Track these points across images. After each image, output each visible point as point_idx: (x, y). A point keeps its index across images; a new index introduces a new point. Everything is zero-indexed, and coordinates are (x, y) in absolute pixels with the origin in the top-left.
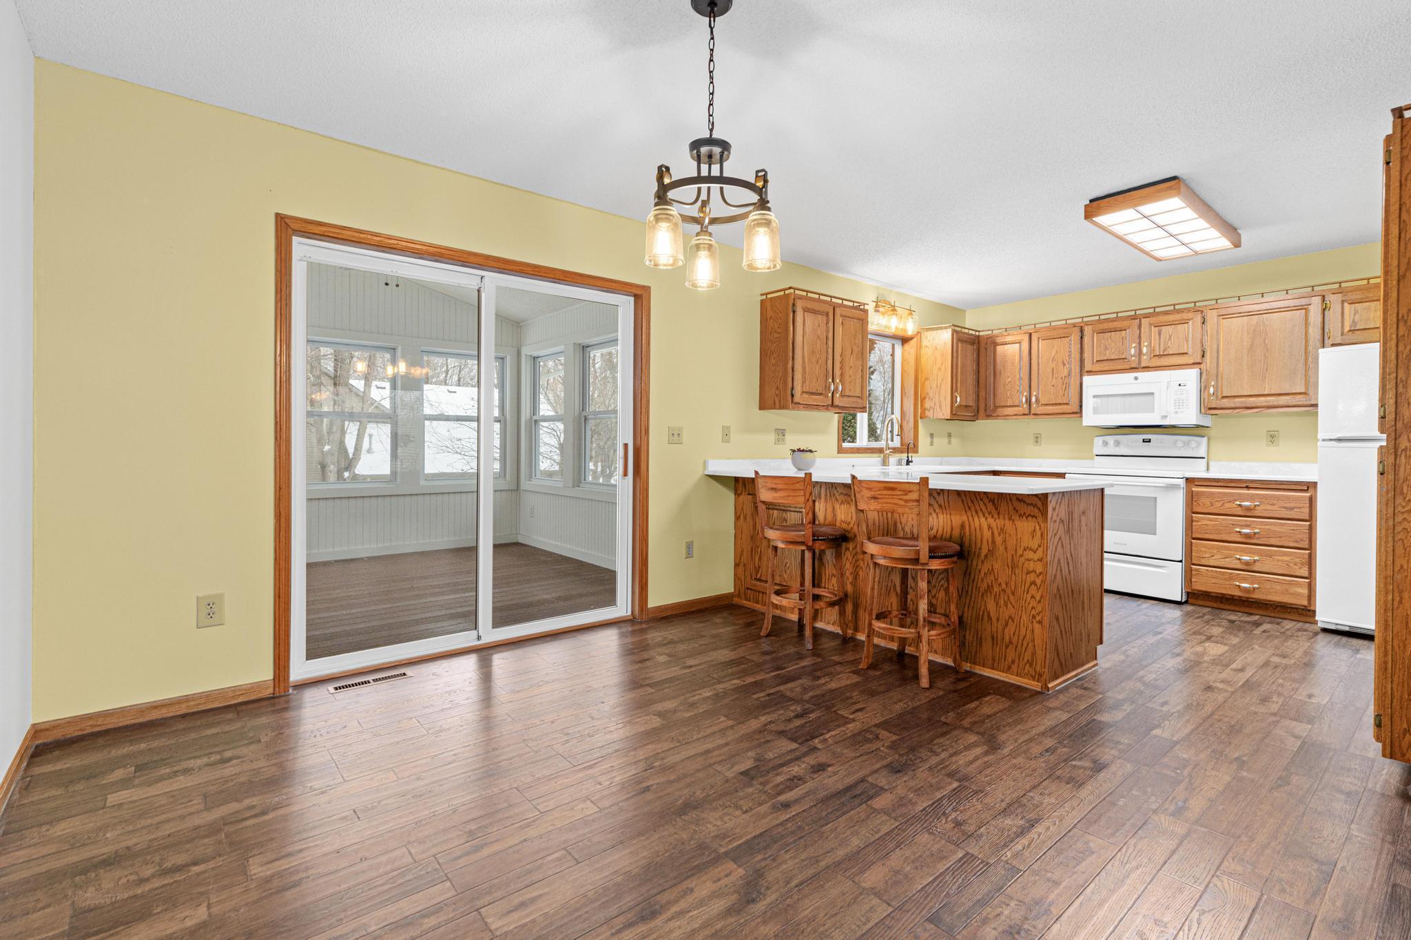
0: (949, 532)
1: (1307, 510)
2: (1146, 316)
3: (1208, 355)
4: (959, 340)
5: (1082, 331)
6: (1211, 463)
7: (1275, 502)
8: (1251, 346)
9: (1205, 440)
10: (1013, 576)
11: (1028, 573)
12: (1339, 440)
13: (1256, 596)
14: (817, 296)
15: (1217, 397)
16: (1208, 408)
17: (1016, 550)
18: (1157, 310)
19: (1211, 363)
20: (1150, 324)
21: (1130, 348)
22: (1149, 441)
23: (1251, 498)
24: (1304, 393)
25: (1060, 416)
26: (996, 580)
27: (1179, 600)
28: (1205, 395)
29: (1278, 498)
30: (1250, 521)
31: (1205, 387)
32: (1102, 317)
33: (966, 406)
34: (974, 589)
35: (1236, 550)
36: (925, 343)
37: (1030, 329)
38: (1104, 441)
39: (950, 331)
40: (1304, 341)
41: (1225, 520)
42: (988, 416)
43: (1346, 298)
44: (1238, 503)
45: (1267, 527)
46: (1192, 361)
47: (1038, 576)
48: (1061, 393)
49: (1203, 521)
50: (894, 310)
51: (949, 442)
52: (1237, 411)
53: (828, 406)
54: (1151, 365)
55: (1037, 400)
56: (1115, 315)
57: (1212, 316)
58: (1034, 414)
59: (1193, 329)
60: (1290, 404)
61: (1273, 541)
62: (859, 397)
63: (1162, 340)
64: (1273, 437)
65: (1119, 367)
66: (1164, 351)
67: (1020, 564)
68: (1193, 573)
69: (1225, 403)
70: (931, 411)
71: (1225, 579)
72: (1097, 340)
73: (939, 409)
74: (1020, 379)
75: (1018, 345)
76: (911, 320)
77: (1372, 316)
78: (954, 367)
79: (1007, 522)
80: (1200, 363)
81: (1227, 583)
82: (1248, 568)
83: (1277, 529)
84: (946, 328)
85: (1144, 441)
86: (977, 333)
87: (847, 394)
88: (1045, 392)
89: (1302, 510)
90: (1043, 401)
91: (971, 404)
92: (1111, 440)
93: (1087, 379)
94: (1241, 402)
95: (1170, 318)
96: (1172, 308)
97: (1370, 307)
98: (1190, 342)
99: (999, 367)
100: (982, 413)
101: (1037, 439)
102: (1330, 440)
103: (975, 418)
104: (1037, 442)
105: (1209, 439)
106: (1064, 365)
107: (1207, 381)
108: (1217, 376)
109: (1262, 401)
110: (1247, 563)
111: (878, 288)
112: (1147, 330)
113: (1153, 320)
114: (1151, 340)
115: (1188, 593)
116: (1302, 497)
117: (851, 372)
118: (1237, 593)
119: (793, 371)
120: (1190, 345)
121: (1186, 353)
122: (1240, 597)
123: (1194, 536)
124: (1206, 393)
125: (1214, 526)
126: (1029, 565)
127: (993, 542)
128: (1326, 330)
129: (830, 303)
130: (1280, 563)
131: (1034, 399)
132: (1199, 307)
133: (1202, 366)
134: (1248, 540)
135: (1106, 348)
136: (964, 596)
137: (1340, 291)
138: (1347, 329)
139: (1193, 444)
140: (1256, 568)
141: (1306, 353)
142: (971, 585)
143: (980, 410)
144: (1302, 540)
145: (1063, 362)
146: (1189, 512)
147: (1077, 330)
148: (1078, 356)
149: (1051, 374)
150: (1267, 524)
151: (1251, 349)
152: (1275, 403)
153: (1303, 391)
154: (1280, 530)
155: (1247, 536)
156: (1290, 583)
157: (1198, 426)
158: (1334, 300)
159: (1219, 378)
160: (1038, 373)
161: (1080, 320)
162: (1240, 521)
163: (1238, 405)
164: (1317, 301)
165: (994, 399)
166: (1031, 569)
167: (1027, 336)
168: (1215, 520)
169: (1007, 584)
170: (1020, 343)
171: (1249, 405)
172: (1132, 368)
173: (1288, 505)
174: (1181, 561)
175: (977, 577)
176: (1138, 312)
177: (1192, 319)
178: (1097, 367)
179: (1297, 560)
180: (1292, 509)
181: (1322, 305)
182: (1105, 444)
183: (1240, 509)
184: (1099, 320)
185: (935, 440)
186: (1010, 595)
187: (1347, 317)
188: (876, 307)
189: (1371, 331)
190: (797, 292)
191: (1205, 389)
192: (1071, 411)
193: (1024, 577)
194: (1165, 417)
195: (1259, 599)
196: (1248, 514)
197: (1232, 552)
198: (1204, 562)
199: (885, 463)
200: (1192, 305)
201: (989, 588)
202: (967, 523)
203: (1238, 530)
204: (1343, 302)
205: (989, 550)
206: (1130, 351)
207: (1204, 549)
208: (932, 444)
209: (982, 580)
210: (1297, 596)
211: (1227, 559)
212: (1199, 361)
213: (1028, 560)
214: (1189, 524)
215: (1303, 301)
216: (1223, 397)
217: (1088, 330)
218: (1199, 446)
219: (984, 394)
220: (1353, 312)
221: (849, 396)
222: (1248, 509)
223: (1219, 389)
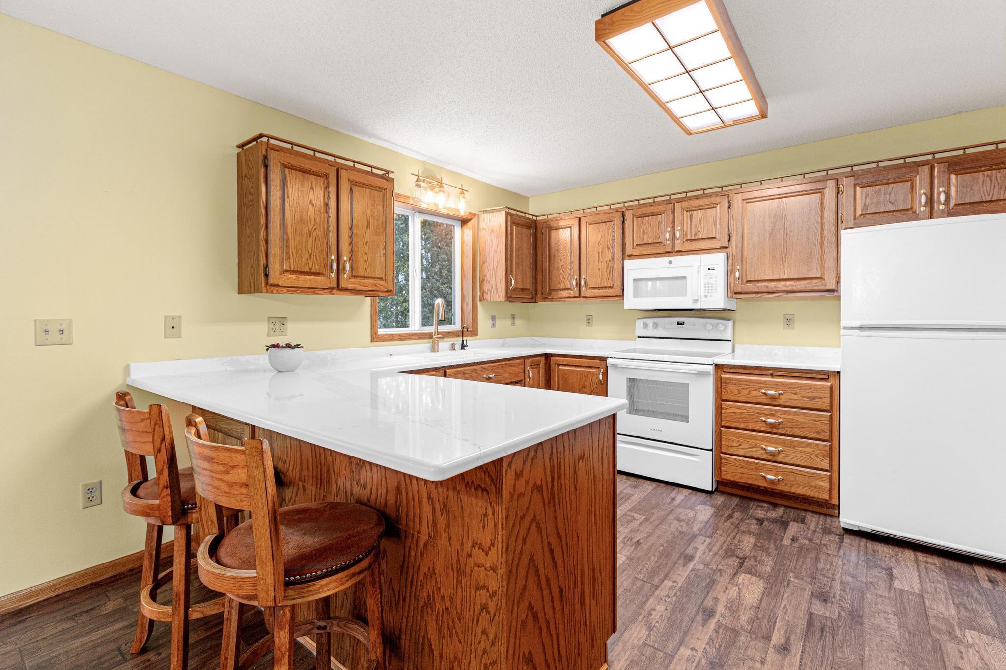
0: (383, 497)
1: (828, 400)
2: (680, 201)
3: (734, 239)
4: (514, 223)
5: (623, 216)
6: (737, 346)
7: (798, 391)
8: (772, 230)
9: (730, 323)
10: (460, 589)
11: (478, 588)
12: (861, 328)
13: (781, 487)
14: (311, 153)
15: (742, 281)
16: (734, 293)
17: (462, 544)
18: (689, 194)
19: (737, 247)
20: (683, 209)
21: (666, 231)
22: (683, 324)
23: (775, 386)
24: (820, 278)
25: (606, 299)
26: (439, 589)
27: (710, 490)
28: (731, 280)
29: (801, 387)
30: (775, 410)
31: (732, 271)
32: (641, 202)
33: (523, 289)
34: (412, 598)
35: (761, 439)
36: (483, 225)
37: (579, 214)
38: (644, 323)
39: (503, 213)
40: (820, 225)
41: (751, 408)
42: (545, 299)
43: (859, 181)
44: (763, 391)
45: (791, 417)
46: (719, 246)
47: (492, 597)
48: (606, 277)
49: (731, 409)
50: (441, 187)
51: (513, 324)
52: (760, 295)
53: (332, 288)
54: (684, 249)
55: (586, 284)
56: (652, 200)
57: (737, 200)
58: (583, 297)
59: (720, 214)
60: (807, 289)
61: (796, 432)
62: (381, 278)
63: (693, 223)
64: (789, 321)
65: (656, 252)
66: (695, 234)
67: (468, 570)
68: (723, 461)
69: (750, 287)
70: (489, 293)
71: (752, 470)
72: (637, 224)
73: (495, 292)
74: (572, 262)
75: (569, 229)
76: (462, 200)
77: (881, 200)
78: (509, 250)
79: (451, 493)
80: (727, 248)
81: (753, 473)
82: (773, 458)
83: (801, 419)
84: (500, 210)
85: (678, 324)
86: (535, 218)
87: (361, 274)
88: (594, 275)
89: (824, 400)
90: (591, 285)
91: (528, 287)
92: (650, 322)
93: (627, 263)
94: (764, 287)
95: (700, 202)
96: (701, 192)
97: (880, 190)
98: (718, 226)
99: (553, 251)
100: (539, 295)
101: (589, 320)
102: (852, 328)
103: (534, 299)
104: (589, 323)
105: (734, 322)
106: (609, 249)
107: (733, 265)
108: (742, 261)
109: (782, 285)
110: (772, 454)
111: (423, 162)
112: (680, 214)
113: (685, 204)
114: (685, 225)
115: (718, 482)
116: (823, 386)
117: (367, 248)
118: (763, 484)
119: (267, 243)
120: (718, 229)
121: (714, 238)
122: (765, 488)
123: (723, 424)
124: (733, 275)
125: (742, 414)
126: (479, 573)
127: (435, 524)
128: (840, 215)
129: (330, 164)
130: (803, 455)
131: (582, 282)
132: (726, 191)
133: (728, 250)
134: (772, 429)
135: (645, 233)
136: (401, 604)
137: (853, 175)
138: (859, 213)
139: (721, 328)
140: (780, 459)
141: (822, 237)
142: (409, 588)
143: (538, 292)
144: (823, 431)
145: (608, 247)
146: (718, 399)
147: (620, 214)
148: (620, 240)
149: (597, 258)
150: (790, 414)
151: (772, 233)
152: (795, 288)
153: (819, 275)
154: (802, 420)
155: (772, 425)
156: (812, 476)
157: (724, 310)
158: (847, 183)
159: (744, 262)
160: (587, 257)
161: (622, 205)
162: (765, 409)
163: (761, 289)
164: (831, 184)
165: (549, 283)
166: (481, 583)
167: (577, 220)
168: (742, 408)
169: (451, 600)
170: (570, 227)
171: (770, 290)
172: (667, 252)
173: (810, 394)
174: (711, 450)
175: (415, 579)
176: (672, 197)
177: (720, 203)
178: (637, 251)
179: (819, 452)
180: (814, 398)
181: (836, 189)
182: (646, 326)
183: (765, 397)
184: (639, 205)
185: (497, 322)
186: (456, 620)
187: (858, 201)
188: (417, 180)
189: (881, 215)
190: (272, 141)
191: (731, 273)
192: (615, 294)
193: (473, 592)
194: (696, 301)
195: (783, 491)
196: (773, 403)
197: (758, 442)
198: (732, 451)
199: (434, 350)
200: (720, 189)
201: (429, 603)
202: (403, 486)
203: (763, 419)
204: (855, 185)
205: (430, 537)
206: (665, 235)
207: (732, 438)
208: (493, 326)
209: (422, 585)
210: (819, 489)
211: (754, 449)
212: (726, 245)
213: (478, 566)
214: (718, 411)
215: (819, 185)
216: (748, 281)
217: (629, 215)
218: (726, 329)
219: (541, 277)
220: (864, 195)
221: (364, 277)
222: (773, 397)
223: (744, 274)
